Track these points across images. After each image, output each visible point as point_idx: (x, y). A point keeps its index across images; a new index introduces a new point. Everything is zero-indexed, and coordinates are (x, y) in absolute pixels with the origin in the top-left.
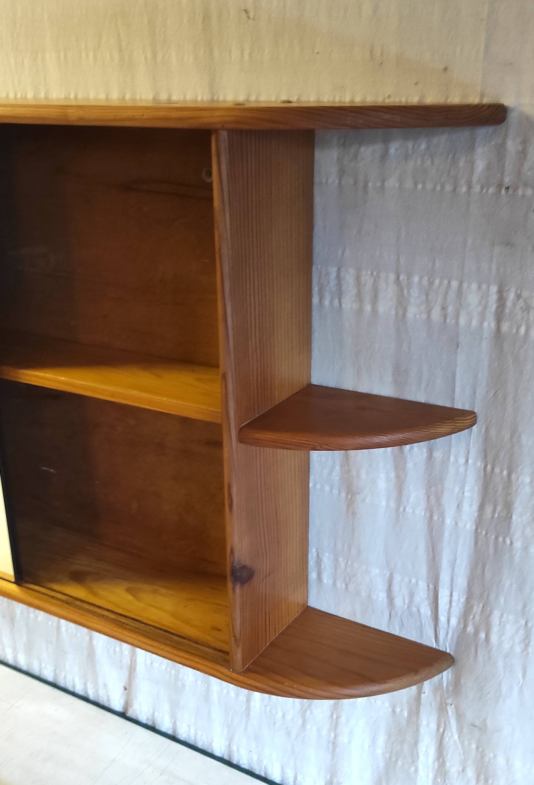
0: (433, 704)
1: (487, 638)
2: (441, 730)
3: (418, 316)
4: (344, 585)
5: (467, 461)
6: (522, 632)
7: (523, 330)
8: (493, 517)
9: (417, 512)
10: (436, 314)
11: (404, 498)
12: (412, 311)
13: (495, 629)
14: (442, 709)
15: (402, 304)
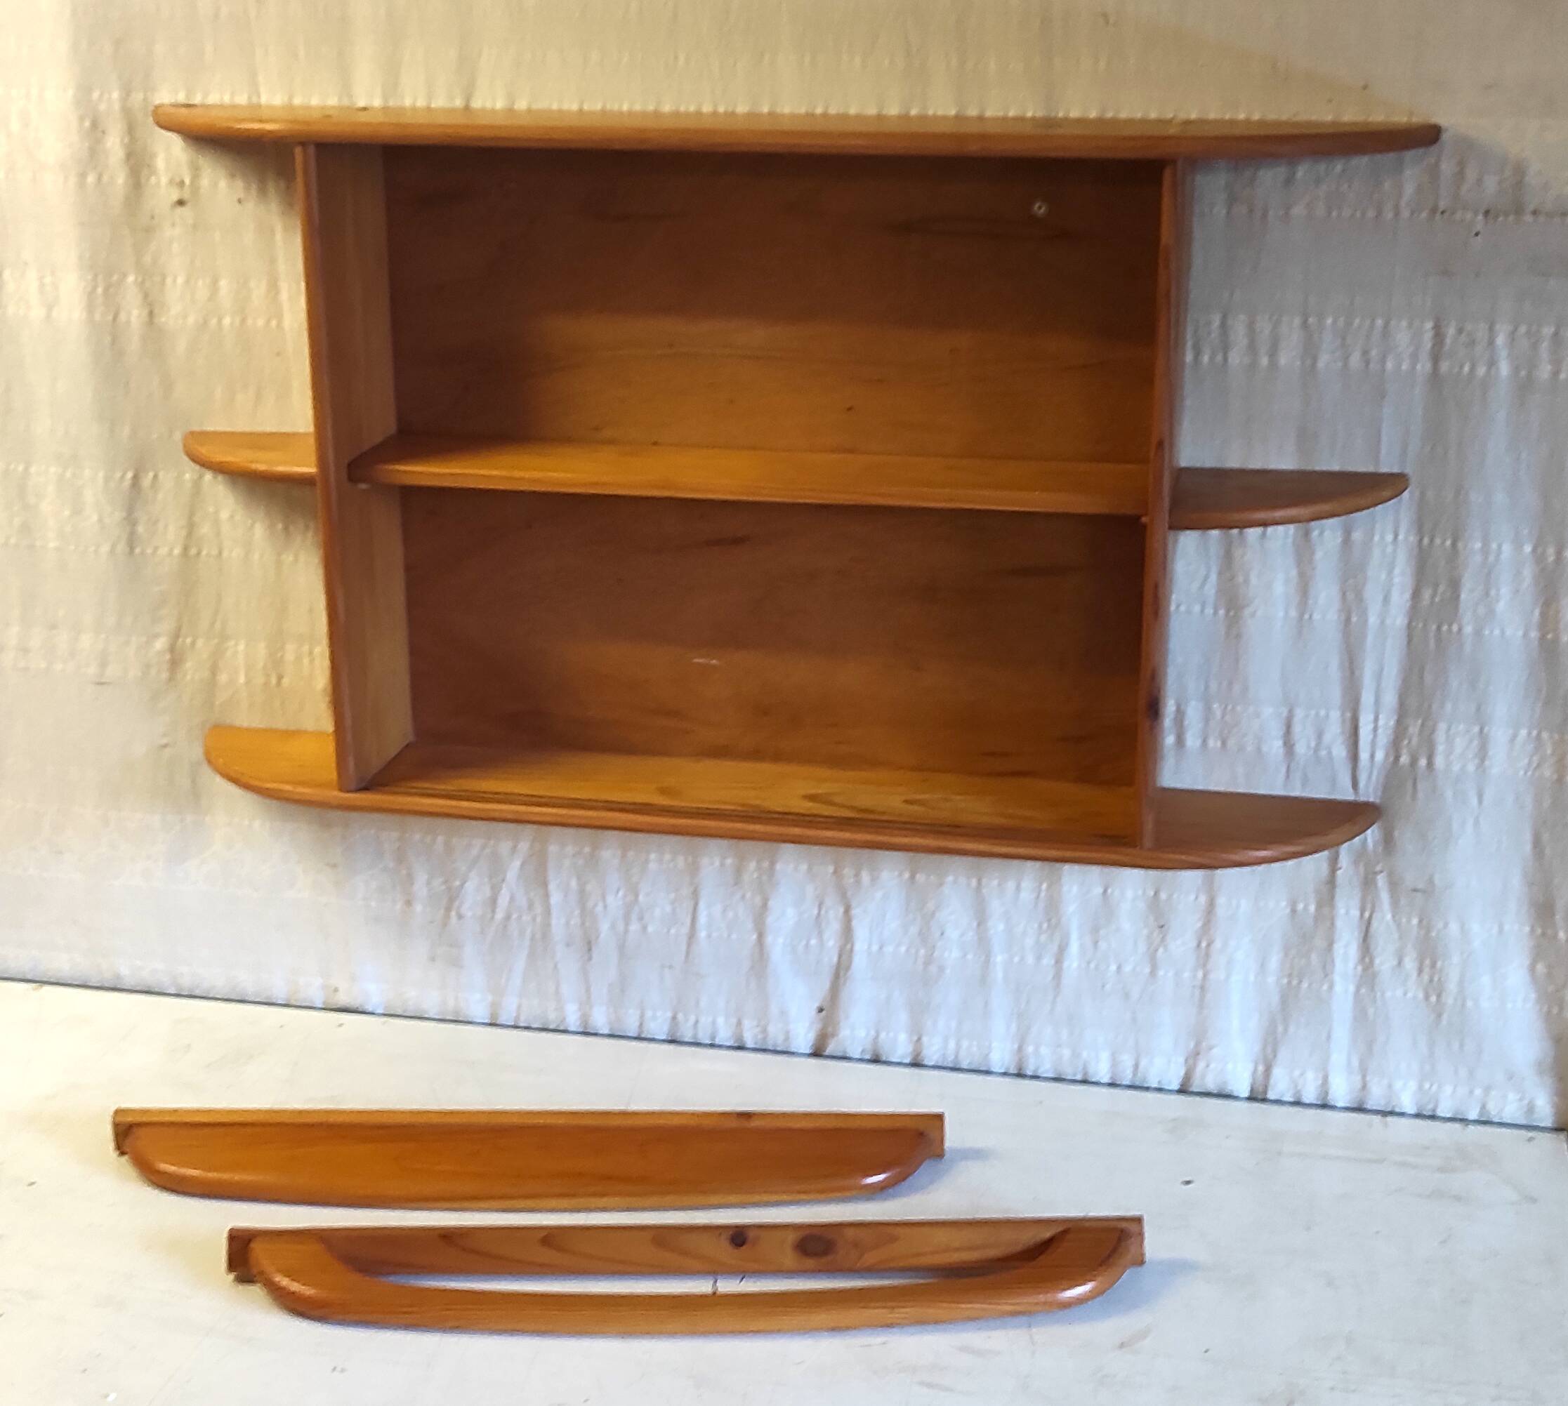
0: (1354, 880)
1: (1430, 764)
2: (1367, 915)
3: (1332, 365)
4: (1219, 743)
5: (1396, 536)
6: (1476, 742)
7: (1466, 369)
8: (1432, 603)
9: (1329, 617)
10: (1355, 360)
11: (1311, 601)
12: (1324, 360)
13: (1440, 748)
14: (1368, 883)
15: (1310, 350)
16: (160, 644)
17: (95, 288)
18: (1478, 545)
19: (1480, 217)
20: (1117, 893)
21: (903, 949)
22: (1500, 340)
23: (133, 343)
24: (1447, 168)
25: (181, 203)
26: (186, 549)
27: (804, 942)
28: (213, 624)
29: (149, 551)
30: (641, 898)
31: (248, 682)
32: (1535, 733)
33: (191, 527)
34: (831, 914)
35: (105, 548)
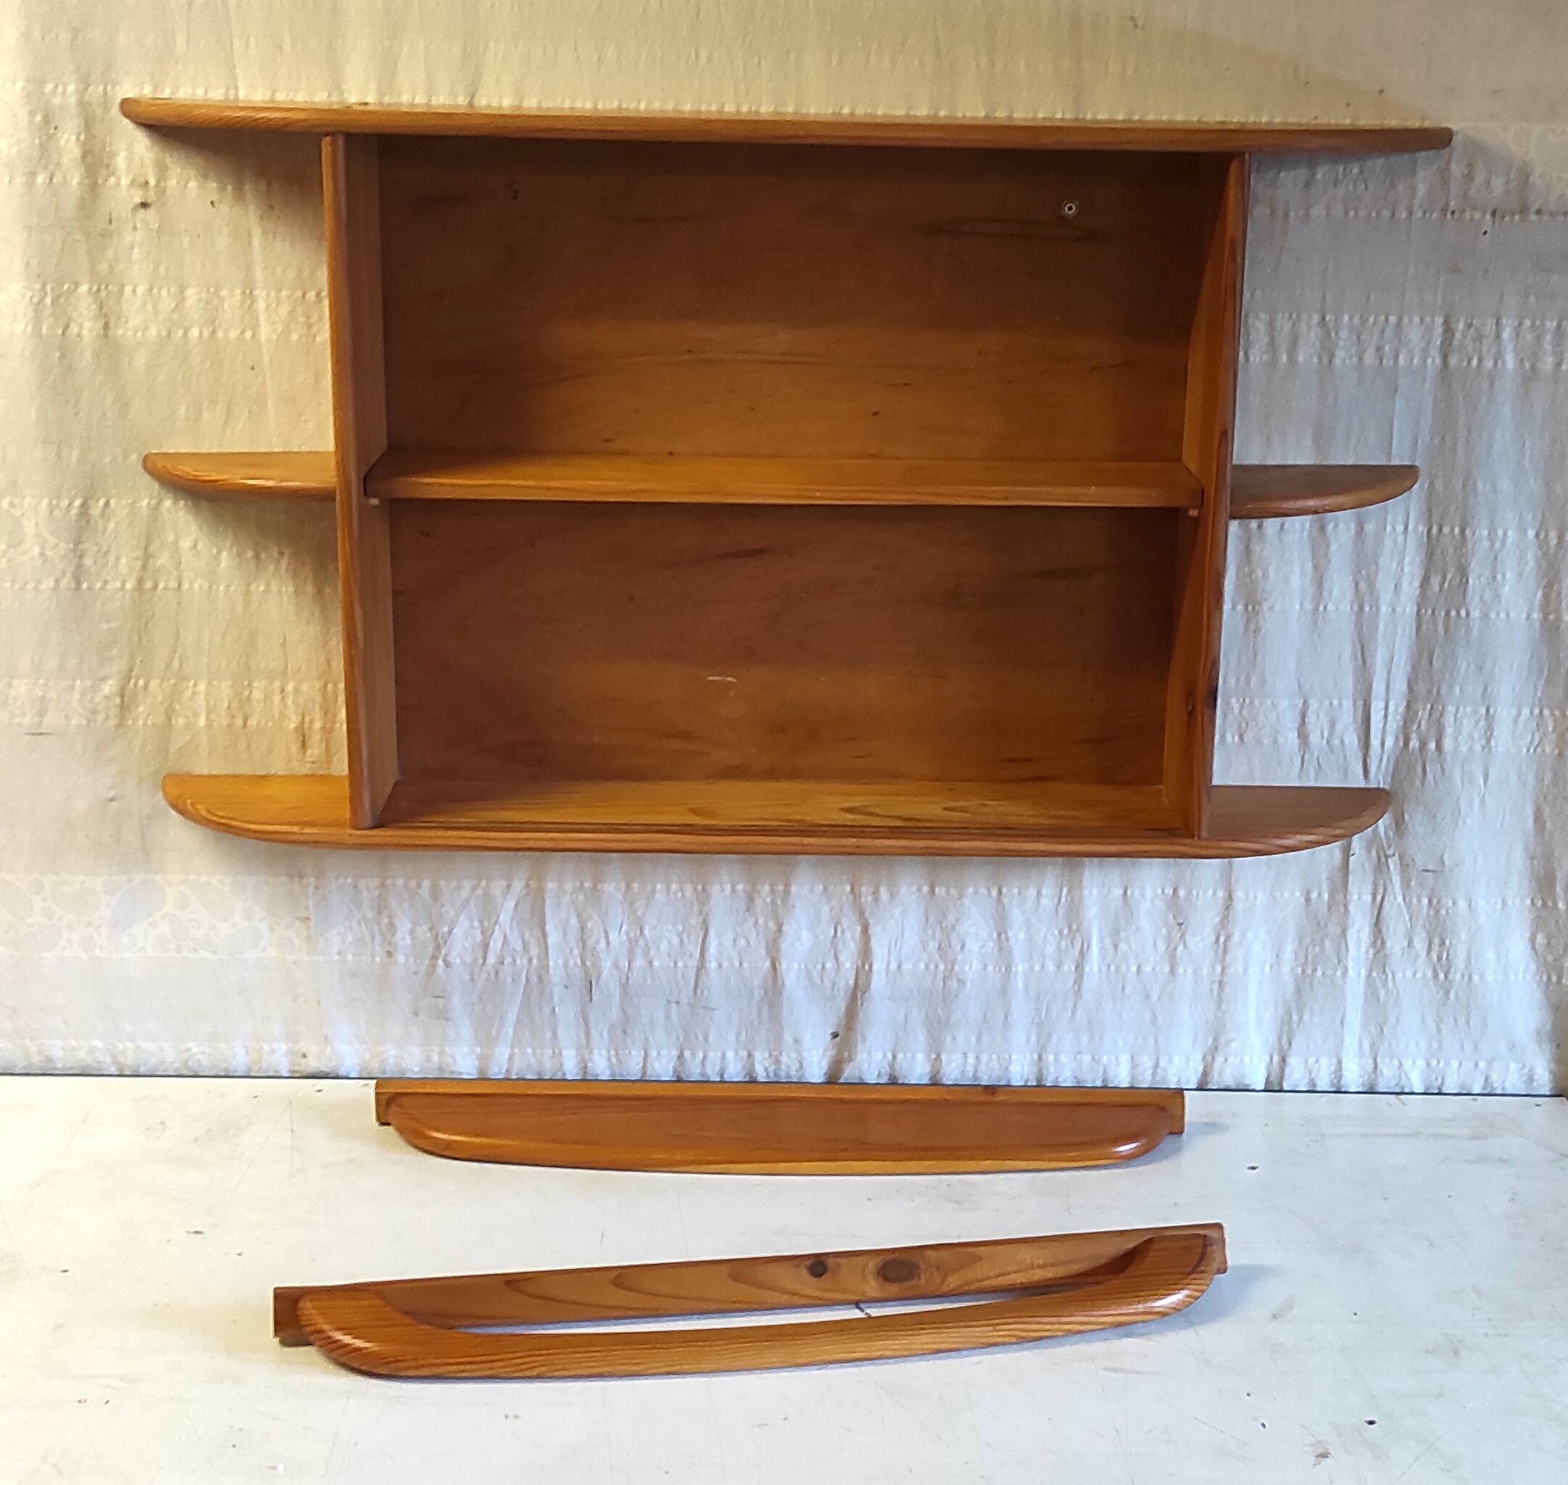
0: (1367, 865)
1: (1439, 747)
2: (1379, 898)
3: (1347, 361)
4: (1237, 738)
5: (1406, 527)
6: (1482, 723)
7: (1475, 362)
8: (1441, 590)
9: (1341, 608)
10: (1370, 357)
11: (1325, 593)
12: (1340, 355)
13: (1449, 731)
14: (1380, 866)
15: (1327, 349)
16: (108, 688)
17: (42, 299)
18: (1485, 533)
19: (1488, 216)
20: (1137, 893)
21: (922, 966)
22: (1507, 334)
23: (85, 359)
24: (1457, 169)
25: (144, 205)
26: (140, 581)
27: (819, 966)
28: (169, 665)
29: (98, 586)
30: (646, 932)
31: (209, 725)
32: (1537, 711)
33: (147, 557)
34: (848, 934)
35: (48, 584)
